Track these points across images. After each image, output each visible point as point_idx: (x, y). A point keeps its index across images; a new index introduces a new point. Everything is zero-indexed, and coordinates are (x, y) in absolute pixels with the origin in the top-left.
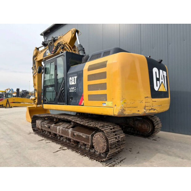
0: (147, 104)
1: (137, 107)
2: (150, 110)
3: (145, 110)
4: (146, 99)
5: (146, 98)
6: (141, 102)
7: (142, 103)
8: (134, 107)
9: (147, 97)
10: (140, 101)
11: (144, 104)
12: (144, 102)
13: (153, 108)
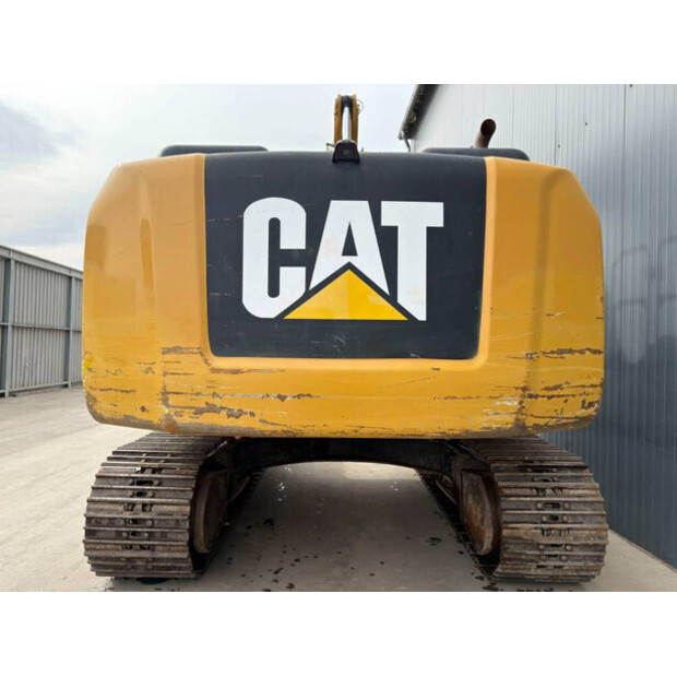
0: (172, 383)
1: (134, 391)
2: (199, 412)
3: (167, 411)
4: (169, 357)
5: (167, 351)
6: (147, 372)
7: (150, 374)
8: (122, 391)
9: (175, 350)
10: (144, 367)
11: (158, 381)
12: (158, 369)
13: (217, 402)
